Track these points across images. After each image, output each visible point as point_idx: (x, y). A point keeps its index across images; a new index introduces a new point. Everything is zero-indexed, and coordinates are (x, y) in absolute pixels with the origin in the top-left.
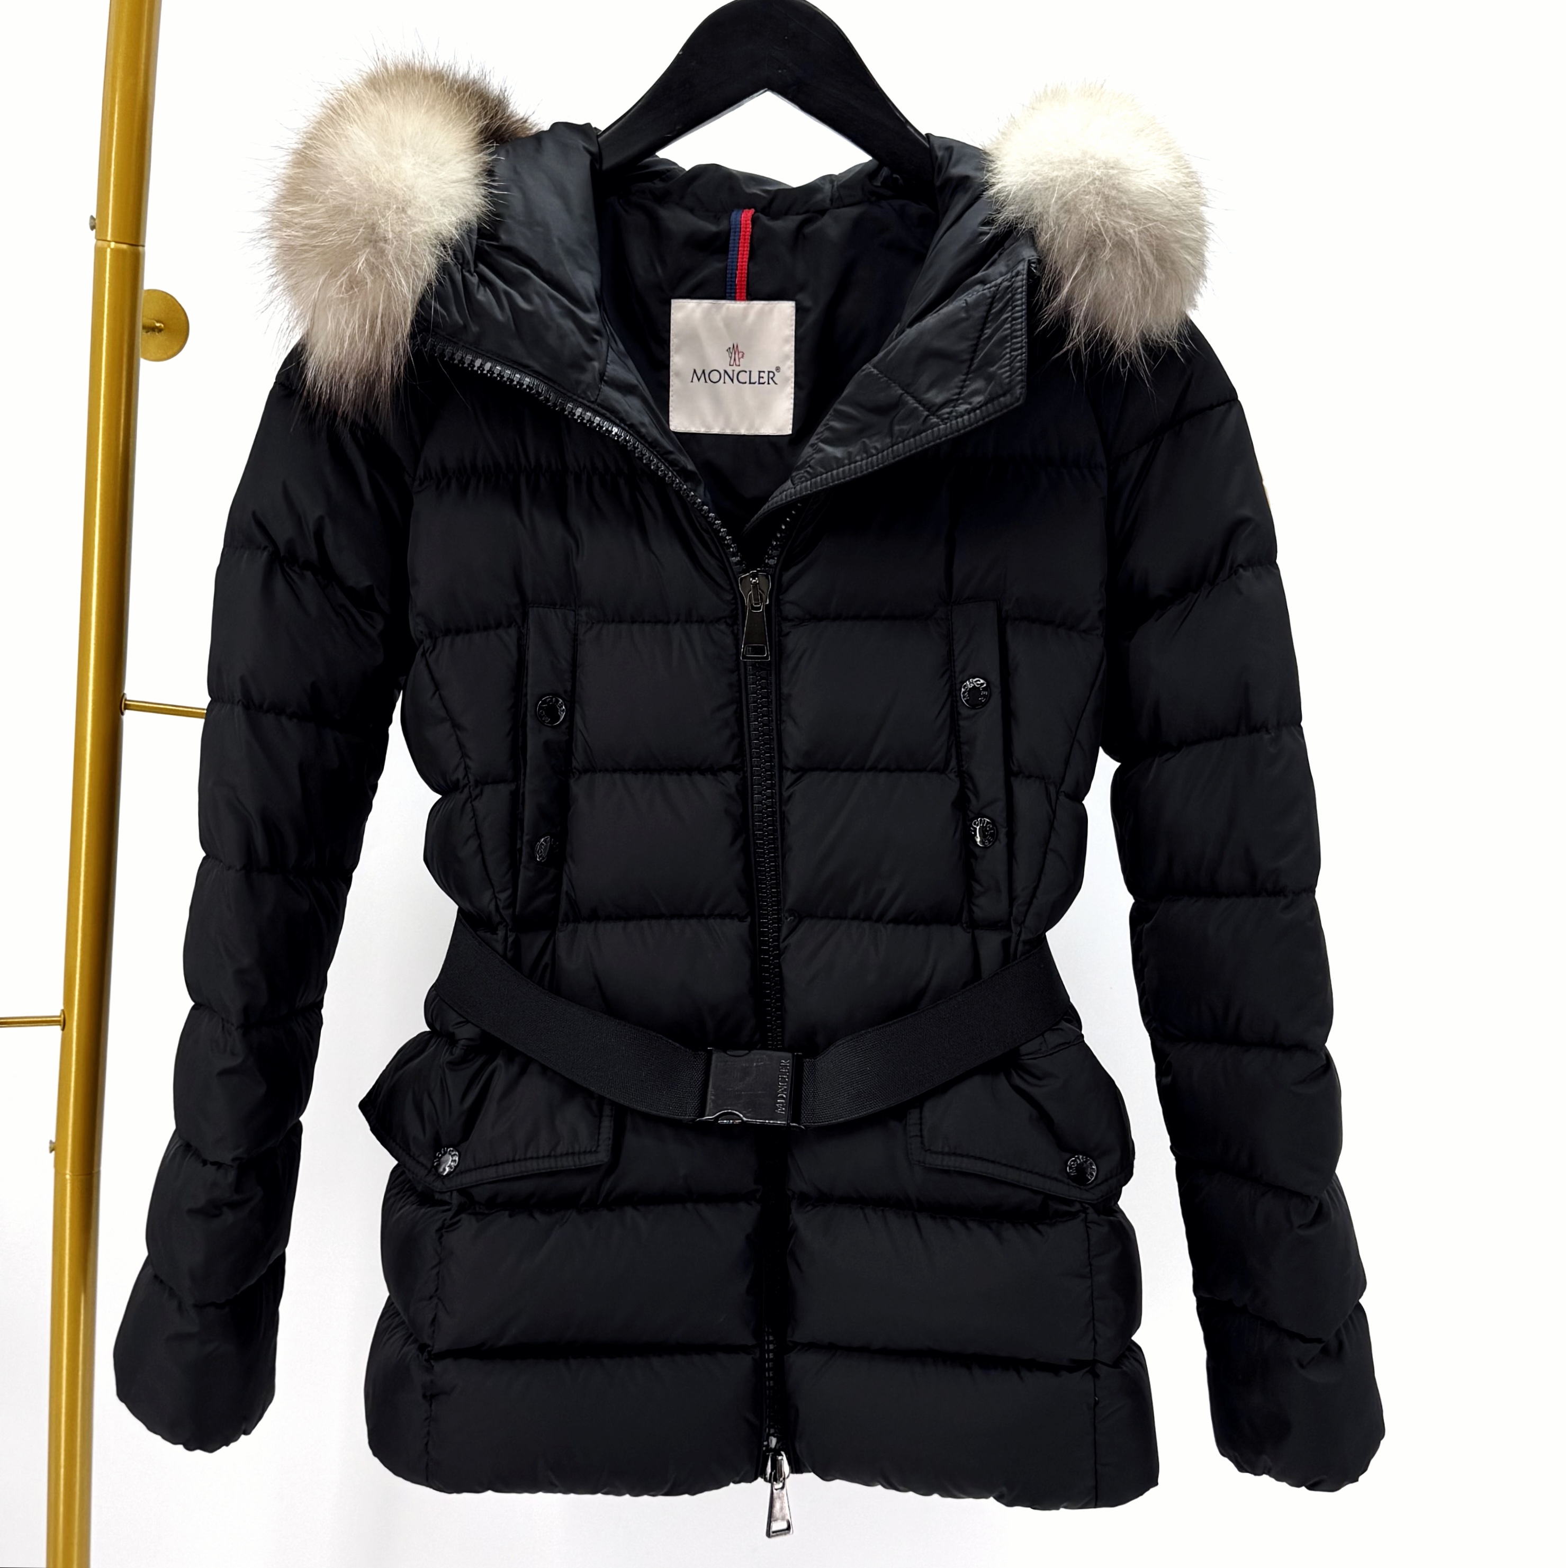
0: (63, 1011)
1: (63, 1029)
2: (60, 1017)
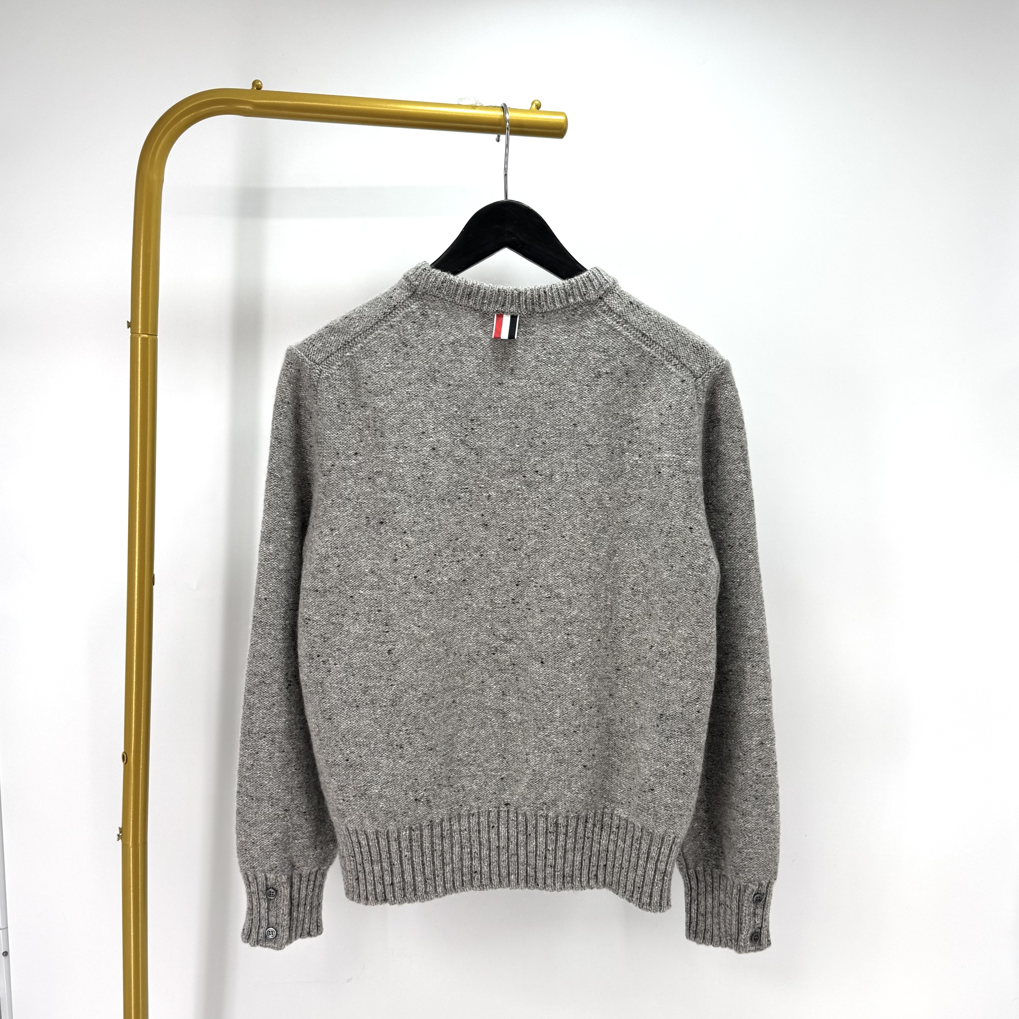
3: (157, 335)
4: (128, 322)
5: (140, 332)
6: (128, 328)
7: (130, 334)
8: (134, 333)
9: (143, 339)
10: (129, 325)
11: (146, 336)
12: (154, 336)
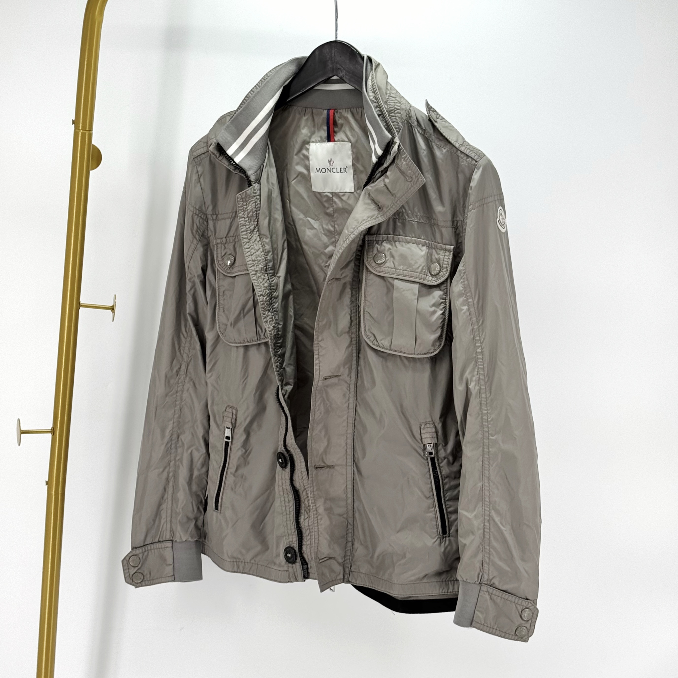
0: (53, 427)
1: (53, 435)
2: (52, 429)
3: (92, 131)
4: (73, 120)
5: (80, 128)
6: (73, 124)
7: (74, 129)
8: (76, 128)
9: (82, 133)
10: (73, 122)
11: (85, 131)
12: (91, 132)
